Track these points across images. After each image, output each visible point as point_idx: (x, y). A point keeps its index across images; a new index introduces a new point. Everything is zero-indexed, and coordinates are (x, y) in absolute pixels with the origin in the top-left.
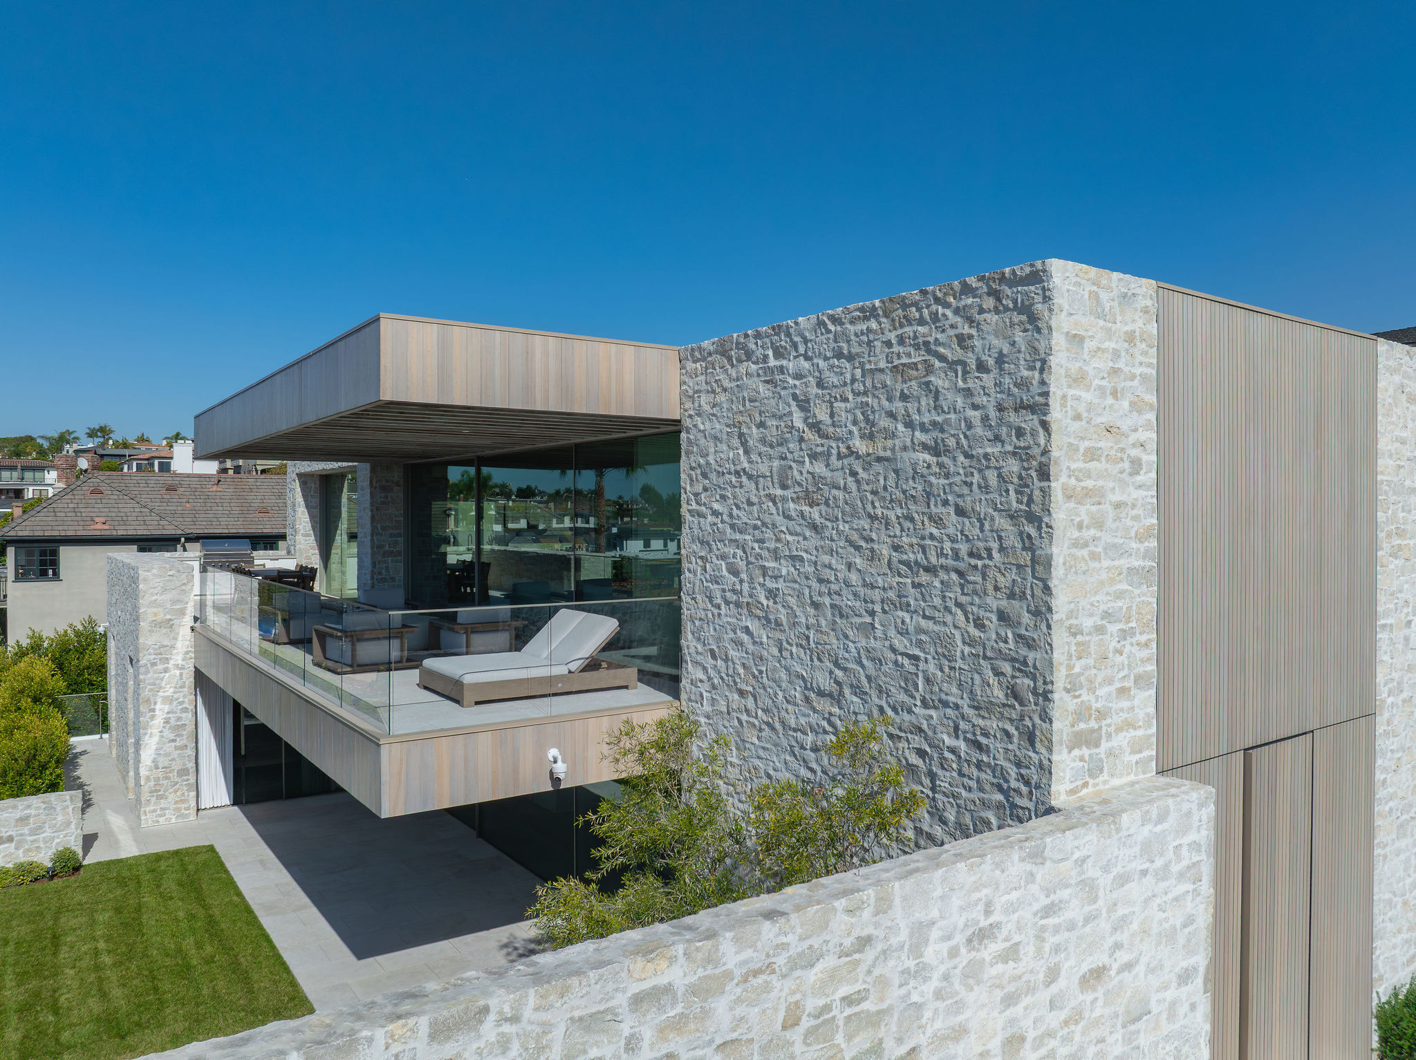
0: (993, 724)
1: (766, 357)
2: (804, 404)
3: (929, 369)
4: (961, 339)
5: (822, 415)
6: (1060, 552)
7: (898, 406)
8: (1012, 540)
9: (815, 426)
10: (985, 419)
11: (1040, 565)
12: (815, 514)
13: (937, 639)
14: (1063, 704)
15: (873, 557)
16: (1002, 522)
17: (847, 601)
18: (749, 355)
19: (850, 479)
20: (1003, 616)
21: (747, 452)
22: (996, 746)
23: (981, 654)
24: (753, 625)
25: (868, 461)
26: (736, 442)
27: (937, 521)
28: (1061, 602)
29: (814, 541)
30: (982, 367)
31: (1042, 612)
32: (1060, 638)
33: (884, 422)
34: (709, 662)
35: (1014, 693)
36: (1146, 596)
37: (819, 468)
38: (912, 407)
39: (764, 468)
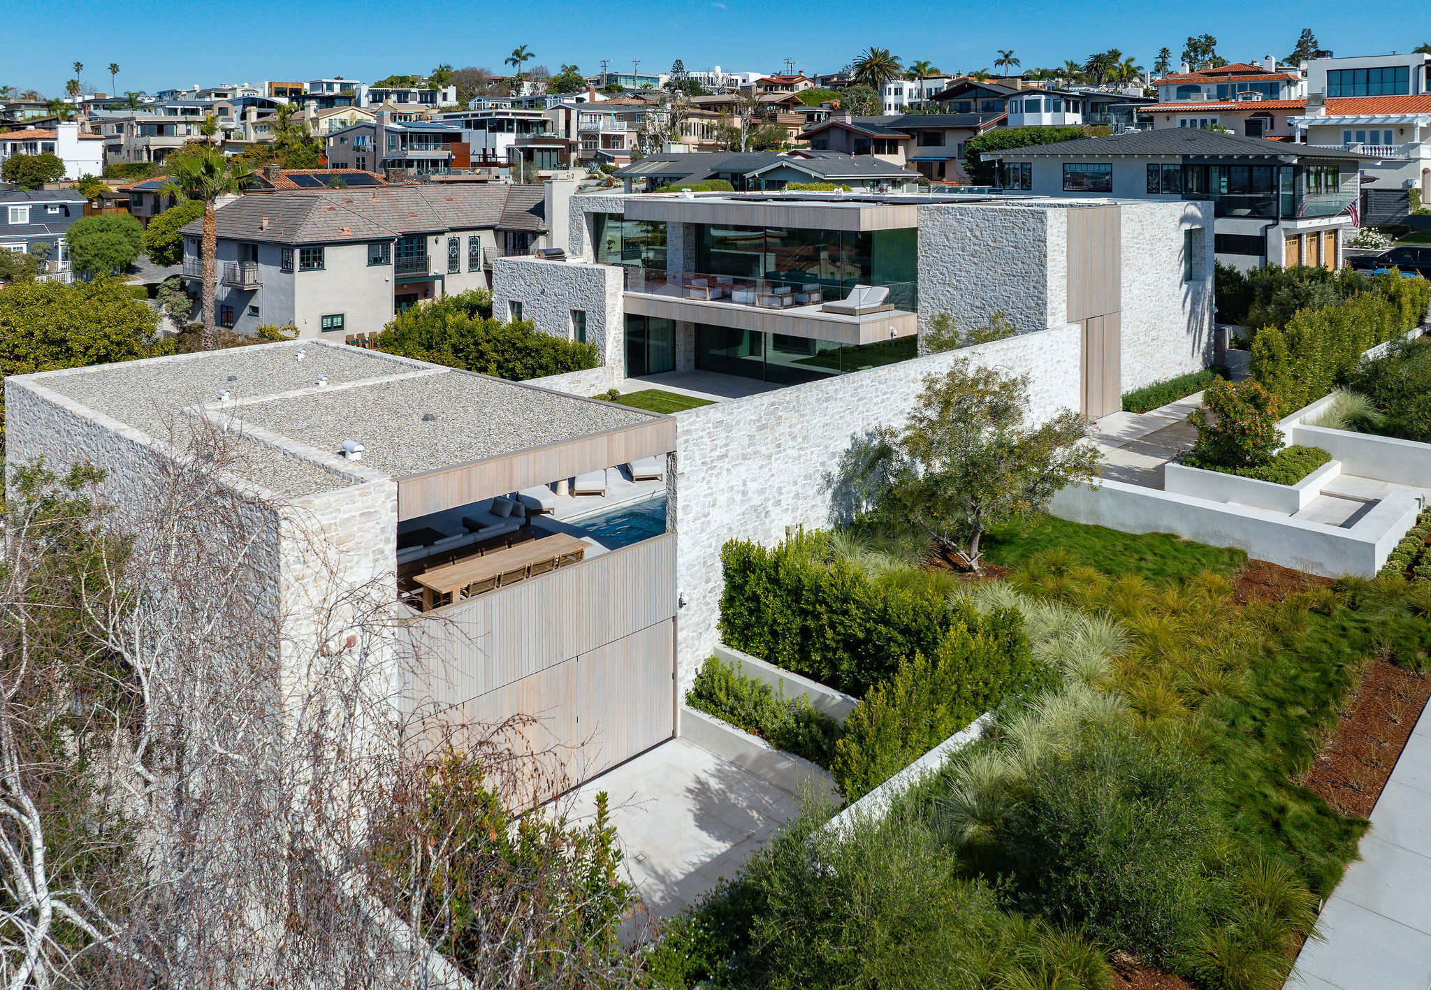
0: (1032, 312)
5: (978, 235)
6: (1048, 273)
8: (1037, 270)
11: (1044, 276)
12: (975, 259)
13: (1015, 292)
14: (1049, 306)
15: (995, 272)
16: (1034, 265)
17: (987, 283)
18: (949, 213)
20: (1034, 287)
21: (948, 240)
22: (1033, 317)
23: (1028, 296)
24: (950, 289)
25: (994, 249)
26: (943, 237)
27: (1016, 265)
28: (1048, 284)
29: (974, 267)
30: (1029, 230)
31: (1044, 286)
32: (1048, 292)
33: (999, 239)
34: (931, 301)
35: (1037, 304)
36: (1065, 281)
37: (976, 248)
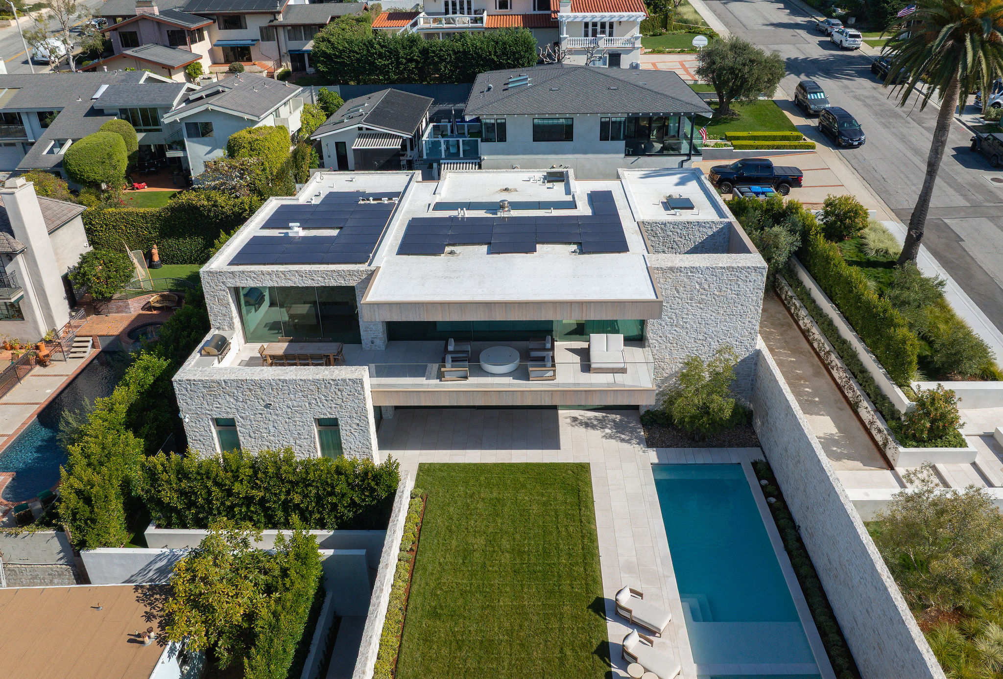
1: (687, 273)
2: (700, 284)
3: (738, 280)
4: (746, 276)
5: (706, 287)
7: (729, 286)
8: (753, 309)
9: (704, 289)
10: (750, 290)
11: (758, 313)
12: (701, 306)
13: (733, 326)
15: (718, 314)
16: (751, 307)
17: (710, 322)
18: (681, 271)
19: (713, 300)
20: (749, 322)
21: (678, 292)
23: (743, 328)
24: (677, 329)
25: (718, 297)
26: (674, 290)
29: (700, 311)
30: (750, 281)
31: (757, 321)
33: (724, 289)
34: (658, 338)
37: (704, 297)
38: (732, 287)
39: (685, 296)
